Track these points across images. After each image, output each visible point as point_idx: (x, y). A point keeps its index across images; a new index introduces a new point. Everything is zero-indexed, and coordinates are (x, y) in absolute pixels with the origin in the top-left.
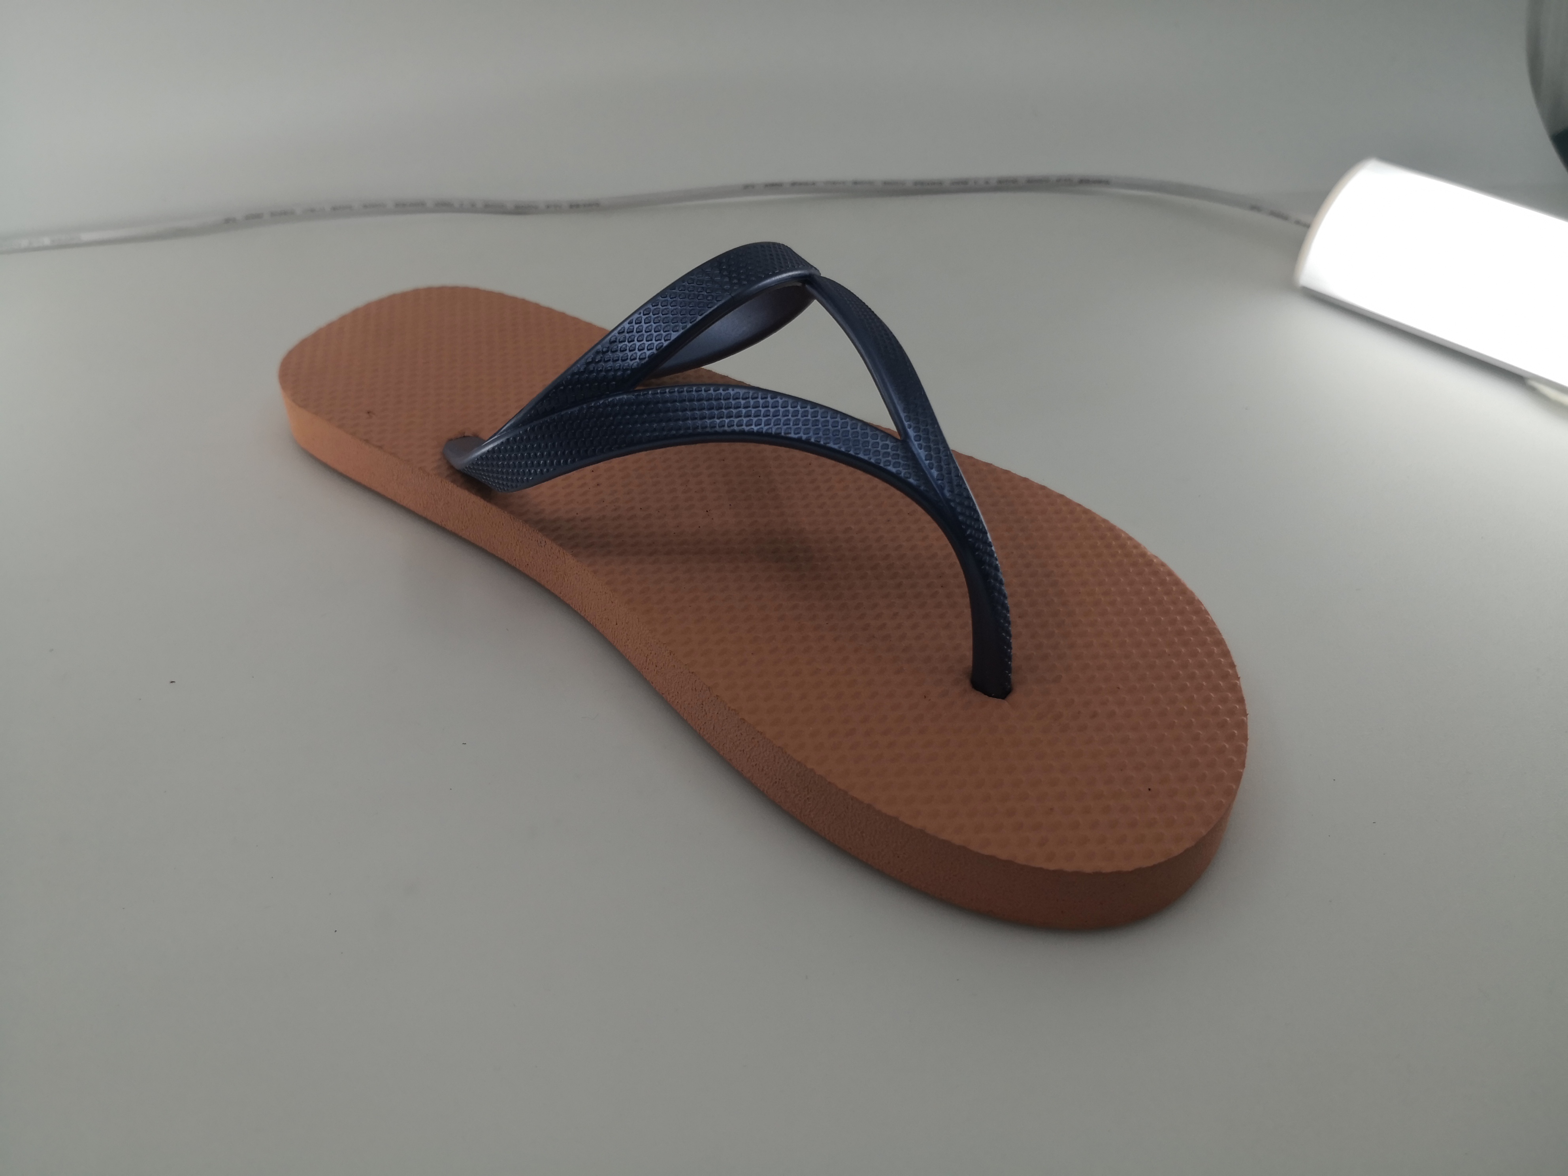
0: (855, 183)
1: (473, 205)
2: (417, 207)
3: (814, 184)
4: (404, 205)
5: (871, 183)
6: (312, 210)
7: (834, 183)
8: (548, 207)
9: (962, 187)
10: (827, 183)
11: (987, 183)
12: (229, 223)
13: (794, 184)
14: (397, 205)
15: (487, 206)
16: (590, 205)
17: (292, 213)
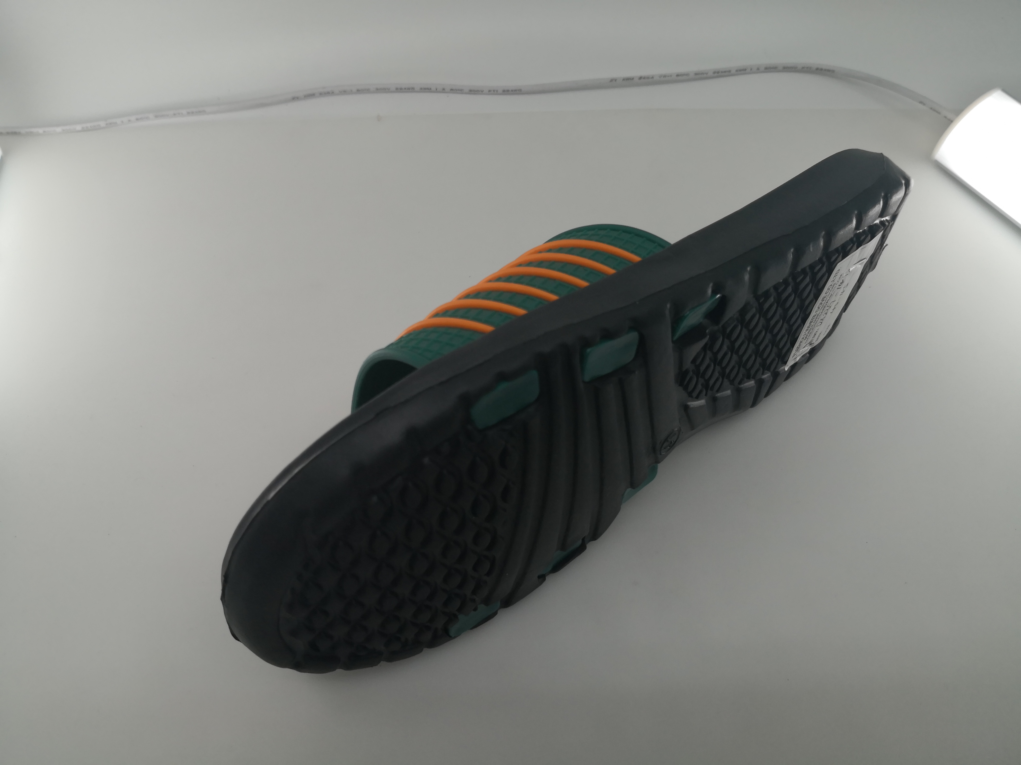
0: (678, 75)
1: (444, 89)
2: (410, 90)
3: (653, 78)
4: (401, 89)
5: (687, 75)
6: (345, 91)
7: (665, 76)
8: (489, 91)
9: (742, 71)
10: (661, 76)
11: (758, 69)
12: (295, 99)
13: (640, 78)
14: (397, 89)
15: (451, 90)
16: (516, 90)
17: (333, 93)
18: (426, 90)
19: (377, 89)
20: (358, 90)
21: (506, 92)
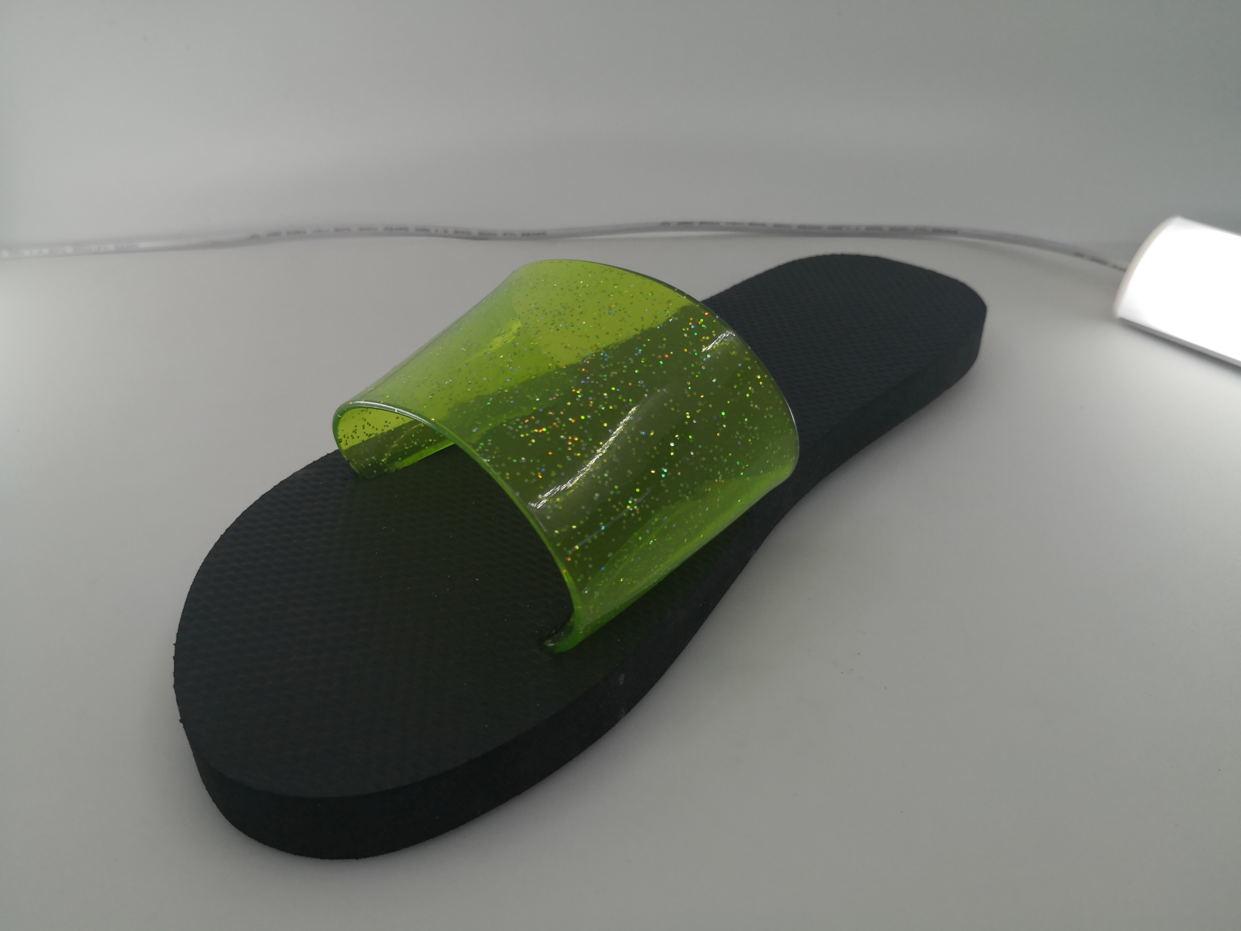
0: (751, 224)
1: (446, 231)
2: (401, 231)
3: (718, 223)
4: (391, 229)
5: (763, 225)
6: (320, 231)
7: (734, 224)
8: (505, 234)
9: (837, 231)
10: (727, 223)
11: (857, 229)
12: (254, 239)
13: (702, 223)
14: (386, 229)
15: (456, 232)
16: (538, 234)
17: (304, 233)
18: (423, 231)
19: (361, 229)
20: (336, 230)
21: (527, 236)
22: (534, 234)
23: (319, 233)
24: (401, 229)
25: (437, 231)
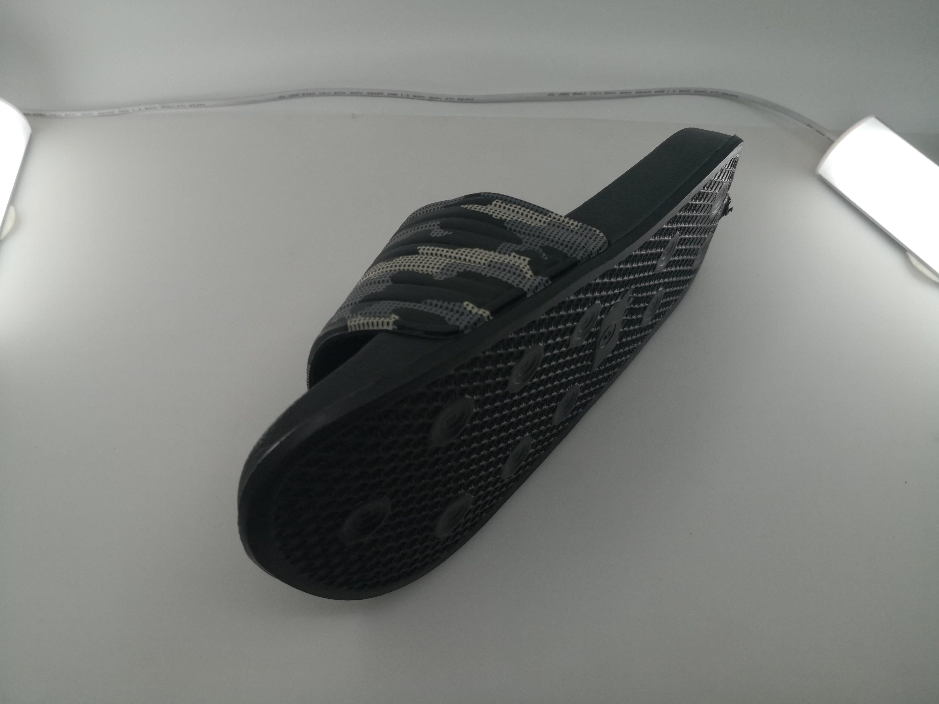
0: (606, 93)
1: (408, 96)
3: (585, 94)
5: (614, 93)
6: (324, 93)
7: (595, 93)
8: (447, 99)
9: (661, 92)
10: (591, 93)
11: (674, 91)
12: (281, 98)
13: (574, 94)
14: (368, 93)
15: (414, 96)
16: (469, 99)
17: (314, 94)
18: (393, 95)
19: (352, 93)
20: (335, 93)
21: (461, 100)
22: (465, 99)
23: (323, 94)
24: (378, 94)
25: (402, 95)
